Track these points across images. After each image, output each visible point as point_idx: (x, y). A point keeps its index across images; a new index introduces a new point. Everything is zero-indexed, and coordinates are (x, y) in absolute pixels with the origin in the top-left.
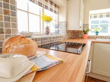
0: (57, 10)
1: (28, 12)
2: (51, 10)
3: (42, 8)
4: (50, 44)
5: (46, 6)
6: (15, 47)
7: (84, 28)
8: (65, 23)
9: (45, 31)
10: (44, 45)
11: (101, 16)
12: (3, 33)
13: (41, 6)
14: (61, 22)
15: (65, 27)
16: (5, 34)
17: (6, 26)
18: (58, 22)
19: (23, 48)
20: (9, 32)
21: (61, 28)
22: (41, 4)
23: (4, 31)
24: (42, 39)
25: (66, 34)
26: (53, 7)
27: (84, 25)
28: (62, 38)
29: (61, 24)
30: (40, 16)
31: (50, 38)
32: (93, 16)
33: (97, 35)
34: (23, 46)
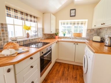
0: (36, 20)
1: (14, 25)
2: (31, 21)
3: (23, 21)
4: (30, 43)
5: (26, 19)
6: (9, 47)
7: (56, 31)
8: (42, 29)
9: (26, 35)
10: (25, 44)
11: (67, 24)
12: (2, 40)
13: (23, 20)
14: (39, 28)
15: (42, 32)
16: (2, 41)
17: (3, 37)
18: (37, 28)
19: (13, 47)
20: (4, 39)
21: (39, 32)
22: (23, 18)
23: (2, 39)
24: (23, 41)
25: (43, 36)
26: (33, 19)
27: (56, 29)
28: (39, 39)
29: (39, 30)
30: (23, 26)
31: (30, 40)
32: (63, 23)
33: (64, 36)
34: (13, 46)
